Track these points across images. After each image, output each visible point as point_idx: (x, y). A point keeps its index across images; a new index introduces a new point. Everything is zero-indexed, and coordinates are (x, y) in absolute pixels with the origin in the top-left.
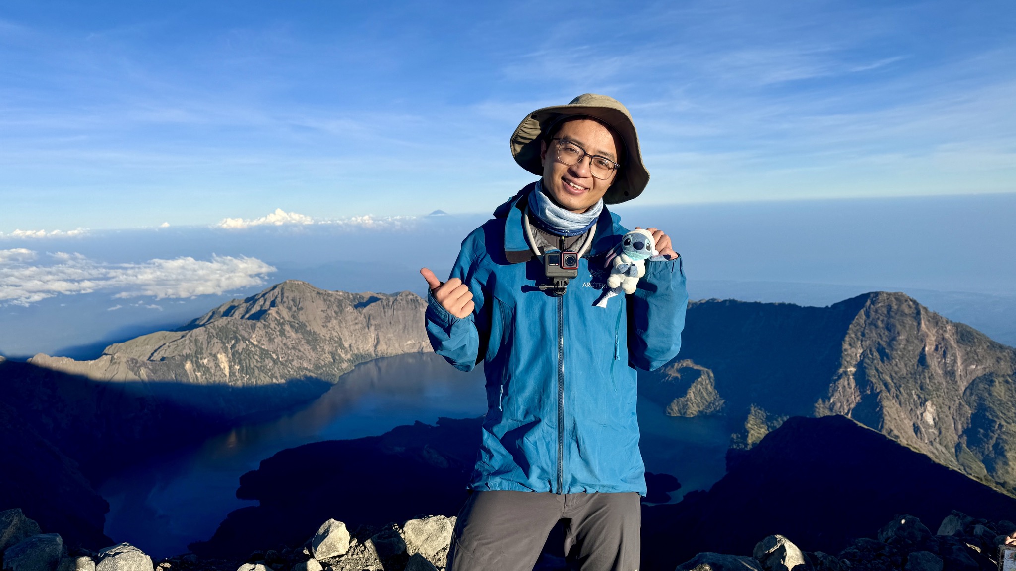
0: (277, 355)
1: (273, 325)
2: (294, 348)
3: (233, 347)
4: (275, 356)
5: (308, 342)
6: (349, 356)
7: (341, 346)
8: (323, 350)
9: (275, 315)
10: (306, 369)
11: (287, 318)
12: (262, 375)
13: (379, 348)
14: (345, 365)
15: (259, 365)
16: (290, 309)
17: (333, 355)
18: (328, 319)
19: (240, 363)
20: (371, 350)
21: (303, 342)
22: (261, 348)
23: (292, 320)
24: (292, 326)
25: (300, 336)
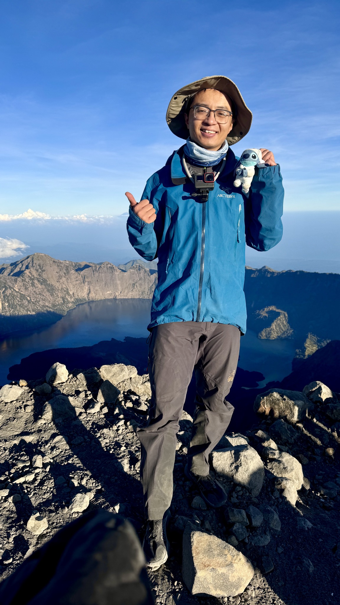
0: (30, 298)
1: (27, 280)
2: (40, 294)
3: (4, 292)
4: (29, 298)
5: (48, 291)
6: (72, 300)
7: (68, 293)
8: (57, 296)
9: (28, 274)
10: (47, 306)
11: (36, 276)
12: (22, 309)
13: (90, 295)
14: (70, 305)
15: (20, 303)
16: (37, 270)
17: (63, 299)
18: (60, 277)
19: (8, 302)
20: (86, 296)
21: (45, 290)
22: (20, 294)
23: (38, 277)
24: (39, 281)
25: (44, 287)
